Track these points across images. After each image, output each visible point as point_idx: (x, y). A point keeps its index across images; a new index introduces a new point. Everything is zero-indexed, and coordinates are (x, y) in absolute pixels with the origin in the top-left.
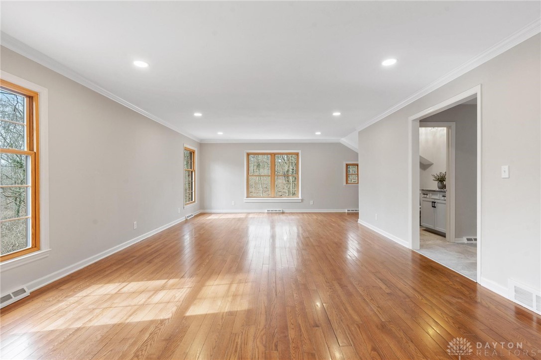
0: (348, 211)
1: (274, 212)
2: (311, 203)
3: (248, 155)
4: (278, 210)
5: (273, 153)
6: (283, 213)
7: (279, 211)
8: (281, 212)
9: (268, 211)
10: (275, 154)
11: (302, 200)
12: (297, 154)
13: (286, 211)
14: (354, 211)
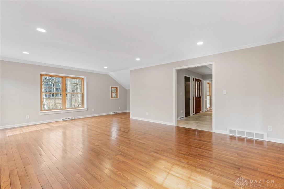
0: (113, 113)
1: (68, 119)
2: (93, 110)
3: (41, 75)
4: (68, 118)
5: (64, 77)
6: (75, 119)
7: (71, 118)
8: (73, 119)
9: (62, 119)
10: (66, 77)
11: (87, 109)
12: (82, 79)
13: (77, 118)
14: (116, 113)
